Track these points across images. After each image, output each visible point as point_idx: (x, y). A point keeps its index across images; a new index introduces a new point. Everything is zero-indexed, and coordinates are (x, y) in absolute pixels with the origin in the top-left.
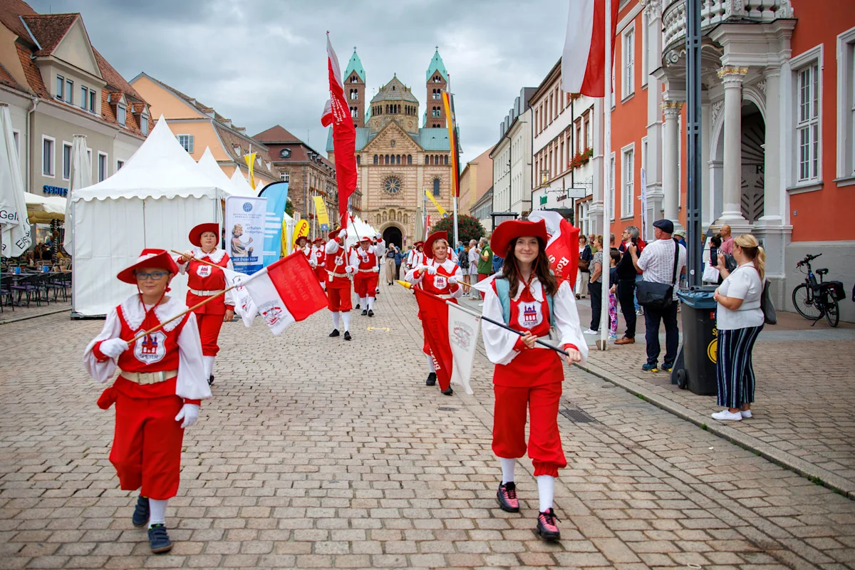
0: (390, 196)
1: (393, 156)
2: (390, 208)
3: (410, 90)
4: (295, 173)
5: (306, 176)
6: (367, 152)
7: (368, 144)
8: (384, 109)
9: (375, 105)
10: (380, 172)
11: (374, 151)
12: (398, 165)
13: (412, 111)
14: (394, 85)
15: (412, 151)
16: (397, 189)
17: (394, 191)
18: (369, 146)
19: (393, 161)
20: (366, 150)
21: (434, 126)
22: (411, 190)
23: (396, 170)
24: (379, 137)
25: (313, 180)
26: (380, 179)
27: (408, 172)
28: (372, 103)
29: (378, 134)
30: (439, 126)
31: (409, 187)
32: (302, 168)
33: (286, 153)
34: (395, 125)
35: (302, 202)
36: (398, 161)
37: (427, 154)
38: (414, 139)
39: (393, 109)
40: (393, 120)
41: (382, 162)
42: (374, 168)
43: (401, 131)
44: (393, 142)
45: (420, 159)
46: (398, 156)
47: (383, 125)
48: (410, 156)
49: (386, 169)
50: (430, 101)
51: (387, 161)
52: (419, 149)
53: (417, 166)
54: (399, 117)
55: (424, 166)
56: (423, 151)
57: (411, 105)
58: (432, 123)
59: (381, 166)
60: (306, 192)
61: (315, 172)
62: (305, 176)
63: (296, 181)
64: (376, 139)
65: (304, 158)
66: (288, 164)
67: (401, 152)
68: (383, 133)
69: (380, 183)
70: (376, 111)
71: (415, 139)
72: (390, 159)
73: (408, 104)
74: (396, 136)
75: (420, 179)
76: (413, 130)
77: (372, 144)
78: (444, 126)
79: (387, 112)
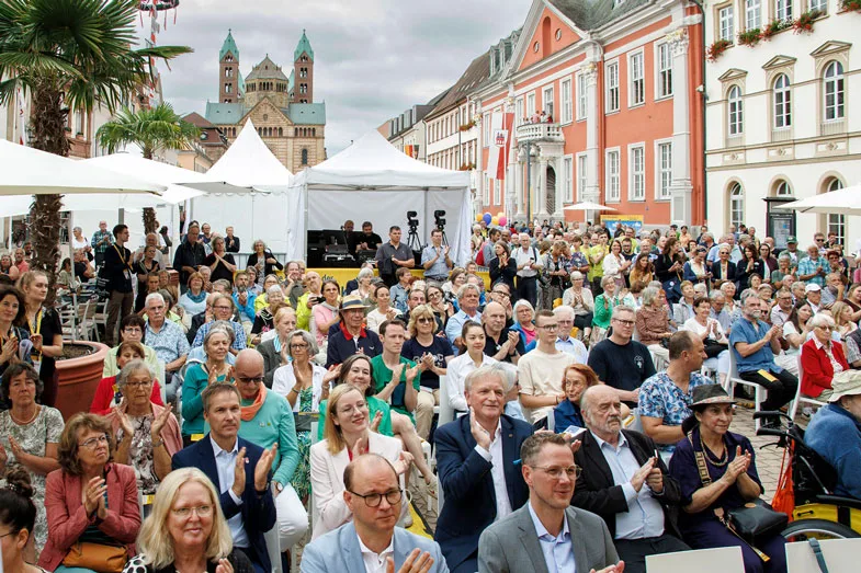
1: (265, 129)
3: (280, 69)
6: (242, 125)
7: (243, 117)
8: (257, 86)
9: (250, 82)
12: (270, 137)
13: (281, 88)
14: (267, 65)
15: (283, 123)
18: (243, 120)
20: (241, 123)
21: (302, 101)
24: (253, 111)
27: (279, 144)
28: (246, 80)
29: (252, 109)
30: (306, 101)
33: (204, 136)
34: (267, 101)
36: (271, 134)
37: (296, 127)
38: (285, 114)
39: (265, 86)
40: (266, 96)
43: (273, 106)
44: (265, 117)
45: (290, 131)
46: (270, 129)
47: (257, 101)
48: (281, 129)
50: (297, 78)
52: (289, 123)
53: (287, 138)
54: (272, 93)
55: (293, 138)
56: (293, 124)
57: (281, 82)
58: (300, 99)
64: (250, 114)
67: (273, 125)
68: (256, 108)
70: (250, 87)
72: (264, 132)
73: (279, 82)
74: (269, 111)
75: (290, 150)
76: (283, 105)
78: (311, 102)
79: (260, 89)
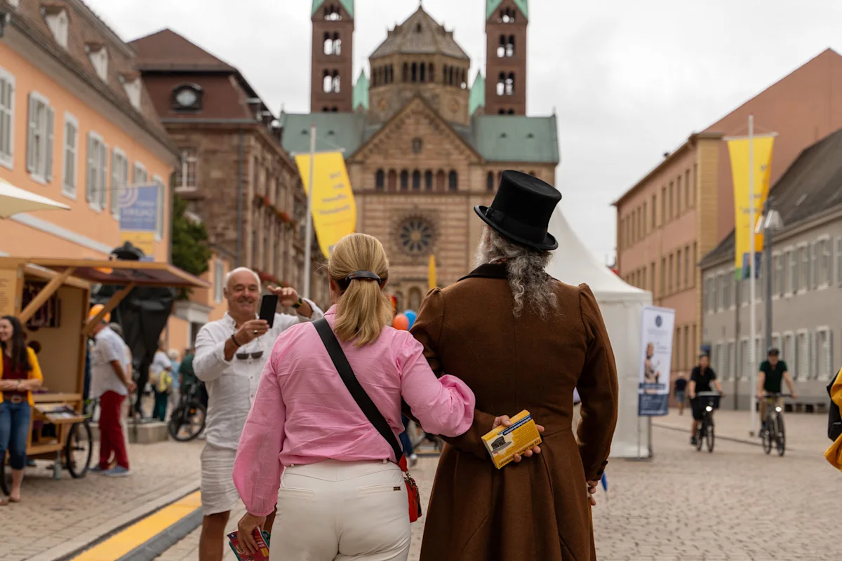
0: (409, 259)
2: (410, 285)
3: (451, 34)
4: (214, 152)
5: (246, 162)
6: (361, 163)
7: (364, 145)
8: (397, 72)
9: (380, 63)
10: (389, 206)
11: (377, 161)
12: (429, 192)
13: (456, 74)
14: (420, 23)
15: (459, 161)
16: (426, 243)
17: (419, 248)
18: (366, 151)
19: (416, 184)
20: (359, 158)
21: (502, 112)
22: (454, 246)
23: (423, 203)
24: (387, 131)
25: (262, 178)
26: (388, 222)
27: (451, 208)
28: (372, 59)
29: (385, 125)
30: (511, 112)
31: (451, 238)
32: (235, 140)
33: (186, 98)
34: (421, 107)
35: (231, 234)
36: (429, 183)
37: (490, 168)
38: (462, 137)
39: (418, 71)
40: (418, 95)
41: (392, 184)
42: (375, 199)
43: (435, 119)
44: (418, 143)
45: (476, 179)
46: (429, 174)
47: (396, 106)
48: (453, 172)
49: (402, 199)
50: (491, 57)
51: (404, 184)
52: (474, 159)
53: (468, 194)
54: (430, 89)
55: (484, 195)
56: (481, 162)
57: (456, 64)
58: (497, 107)
59: (392, 192)
60: (245, 208)
61: (269, 157)
62: (241, 163)
63: (216, 174)
64: (382, 136)
65: (239, 112)
66: (195, 128)
67: (435, 164)
68: (395, 122)
69: (388, 230)
70: (381, 74)
71: (465, 138)
72: (413, 180)
73: (450, 63)
74: (424, 130)
76: (459, 118)
77: (371, 146)
78: (523, 112)
79: (405, 79)
